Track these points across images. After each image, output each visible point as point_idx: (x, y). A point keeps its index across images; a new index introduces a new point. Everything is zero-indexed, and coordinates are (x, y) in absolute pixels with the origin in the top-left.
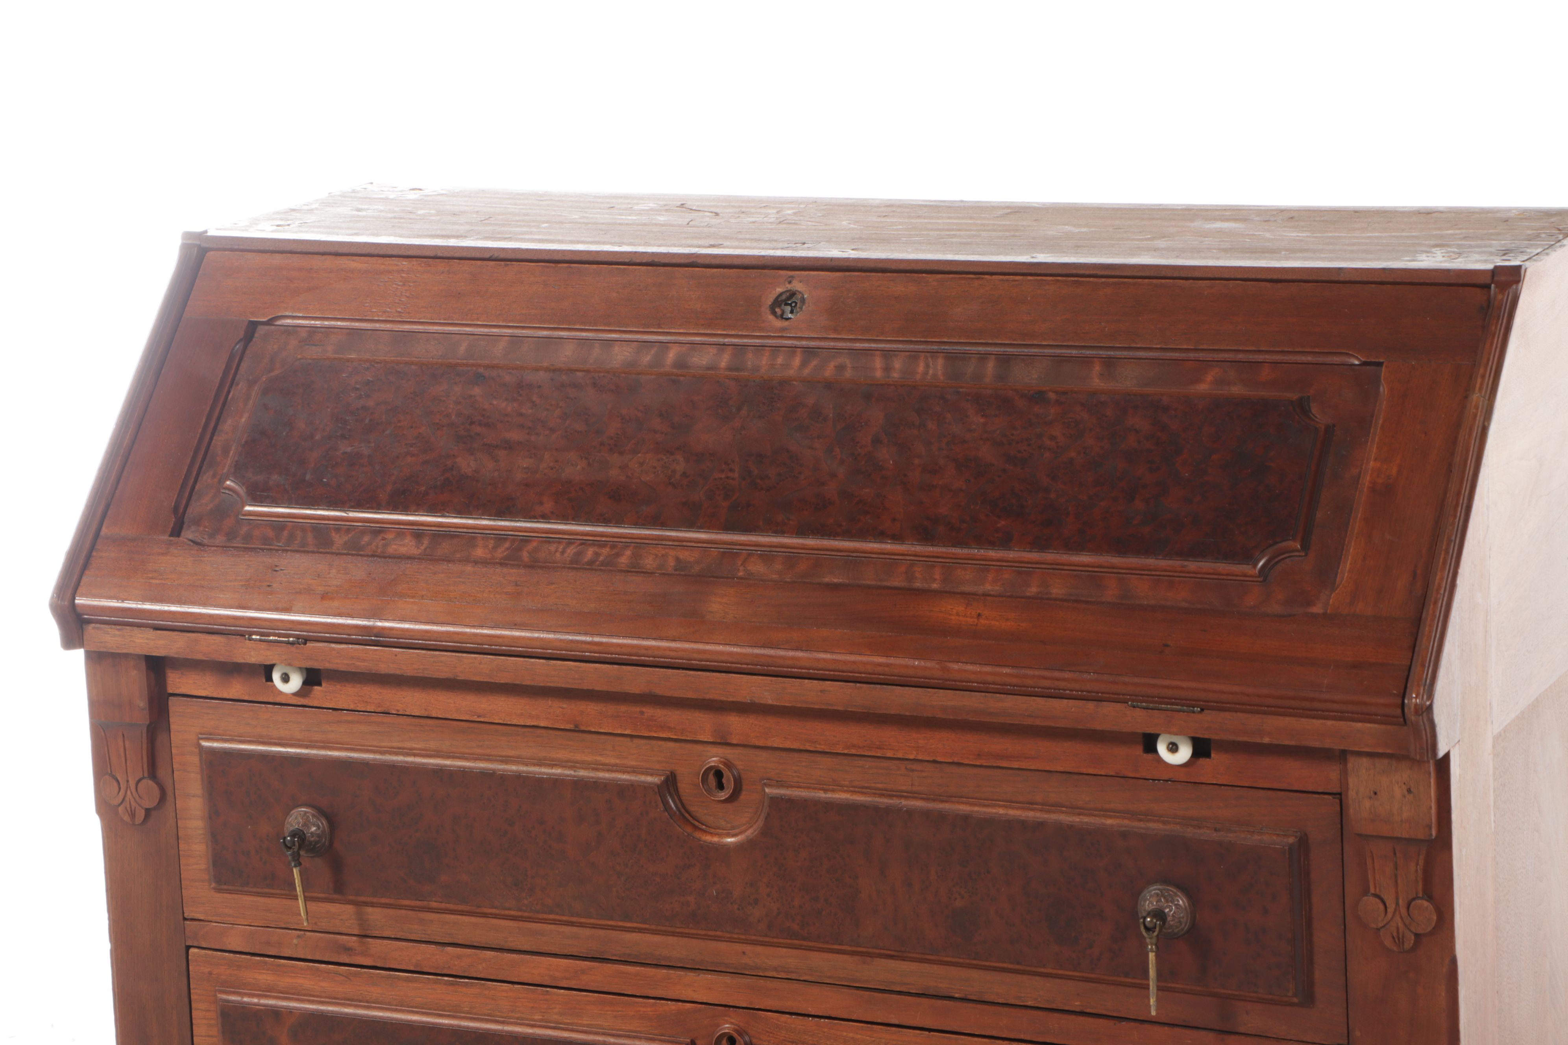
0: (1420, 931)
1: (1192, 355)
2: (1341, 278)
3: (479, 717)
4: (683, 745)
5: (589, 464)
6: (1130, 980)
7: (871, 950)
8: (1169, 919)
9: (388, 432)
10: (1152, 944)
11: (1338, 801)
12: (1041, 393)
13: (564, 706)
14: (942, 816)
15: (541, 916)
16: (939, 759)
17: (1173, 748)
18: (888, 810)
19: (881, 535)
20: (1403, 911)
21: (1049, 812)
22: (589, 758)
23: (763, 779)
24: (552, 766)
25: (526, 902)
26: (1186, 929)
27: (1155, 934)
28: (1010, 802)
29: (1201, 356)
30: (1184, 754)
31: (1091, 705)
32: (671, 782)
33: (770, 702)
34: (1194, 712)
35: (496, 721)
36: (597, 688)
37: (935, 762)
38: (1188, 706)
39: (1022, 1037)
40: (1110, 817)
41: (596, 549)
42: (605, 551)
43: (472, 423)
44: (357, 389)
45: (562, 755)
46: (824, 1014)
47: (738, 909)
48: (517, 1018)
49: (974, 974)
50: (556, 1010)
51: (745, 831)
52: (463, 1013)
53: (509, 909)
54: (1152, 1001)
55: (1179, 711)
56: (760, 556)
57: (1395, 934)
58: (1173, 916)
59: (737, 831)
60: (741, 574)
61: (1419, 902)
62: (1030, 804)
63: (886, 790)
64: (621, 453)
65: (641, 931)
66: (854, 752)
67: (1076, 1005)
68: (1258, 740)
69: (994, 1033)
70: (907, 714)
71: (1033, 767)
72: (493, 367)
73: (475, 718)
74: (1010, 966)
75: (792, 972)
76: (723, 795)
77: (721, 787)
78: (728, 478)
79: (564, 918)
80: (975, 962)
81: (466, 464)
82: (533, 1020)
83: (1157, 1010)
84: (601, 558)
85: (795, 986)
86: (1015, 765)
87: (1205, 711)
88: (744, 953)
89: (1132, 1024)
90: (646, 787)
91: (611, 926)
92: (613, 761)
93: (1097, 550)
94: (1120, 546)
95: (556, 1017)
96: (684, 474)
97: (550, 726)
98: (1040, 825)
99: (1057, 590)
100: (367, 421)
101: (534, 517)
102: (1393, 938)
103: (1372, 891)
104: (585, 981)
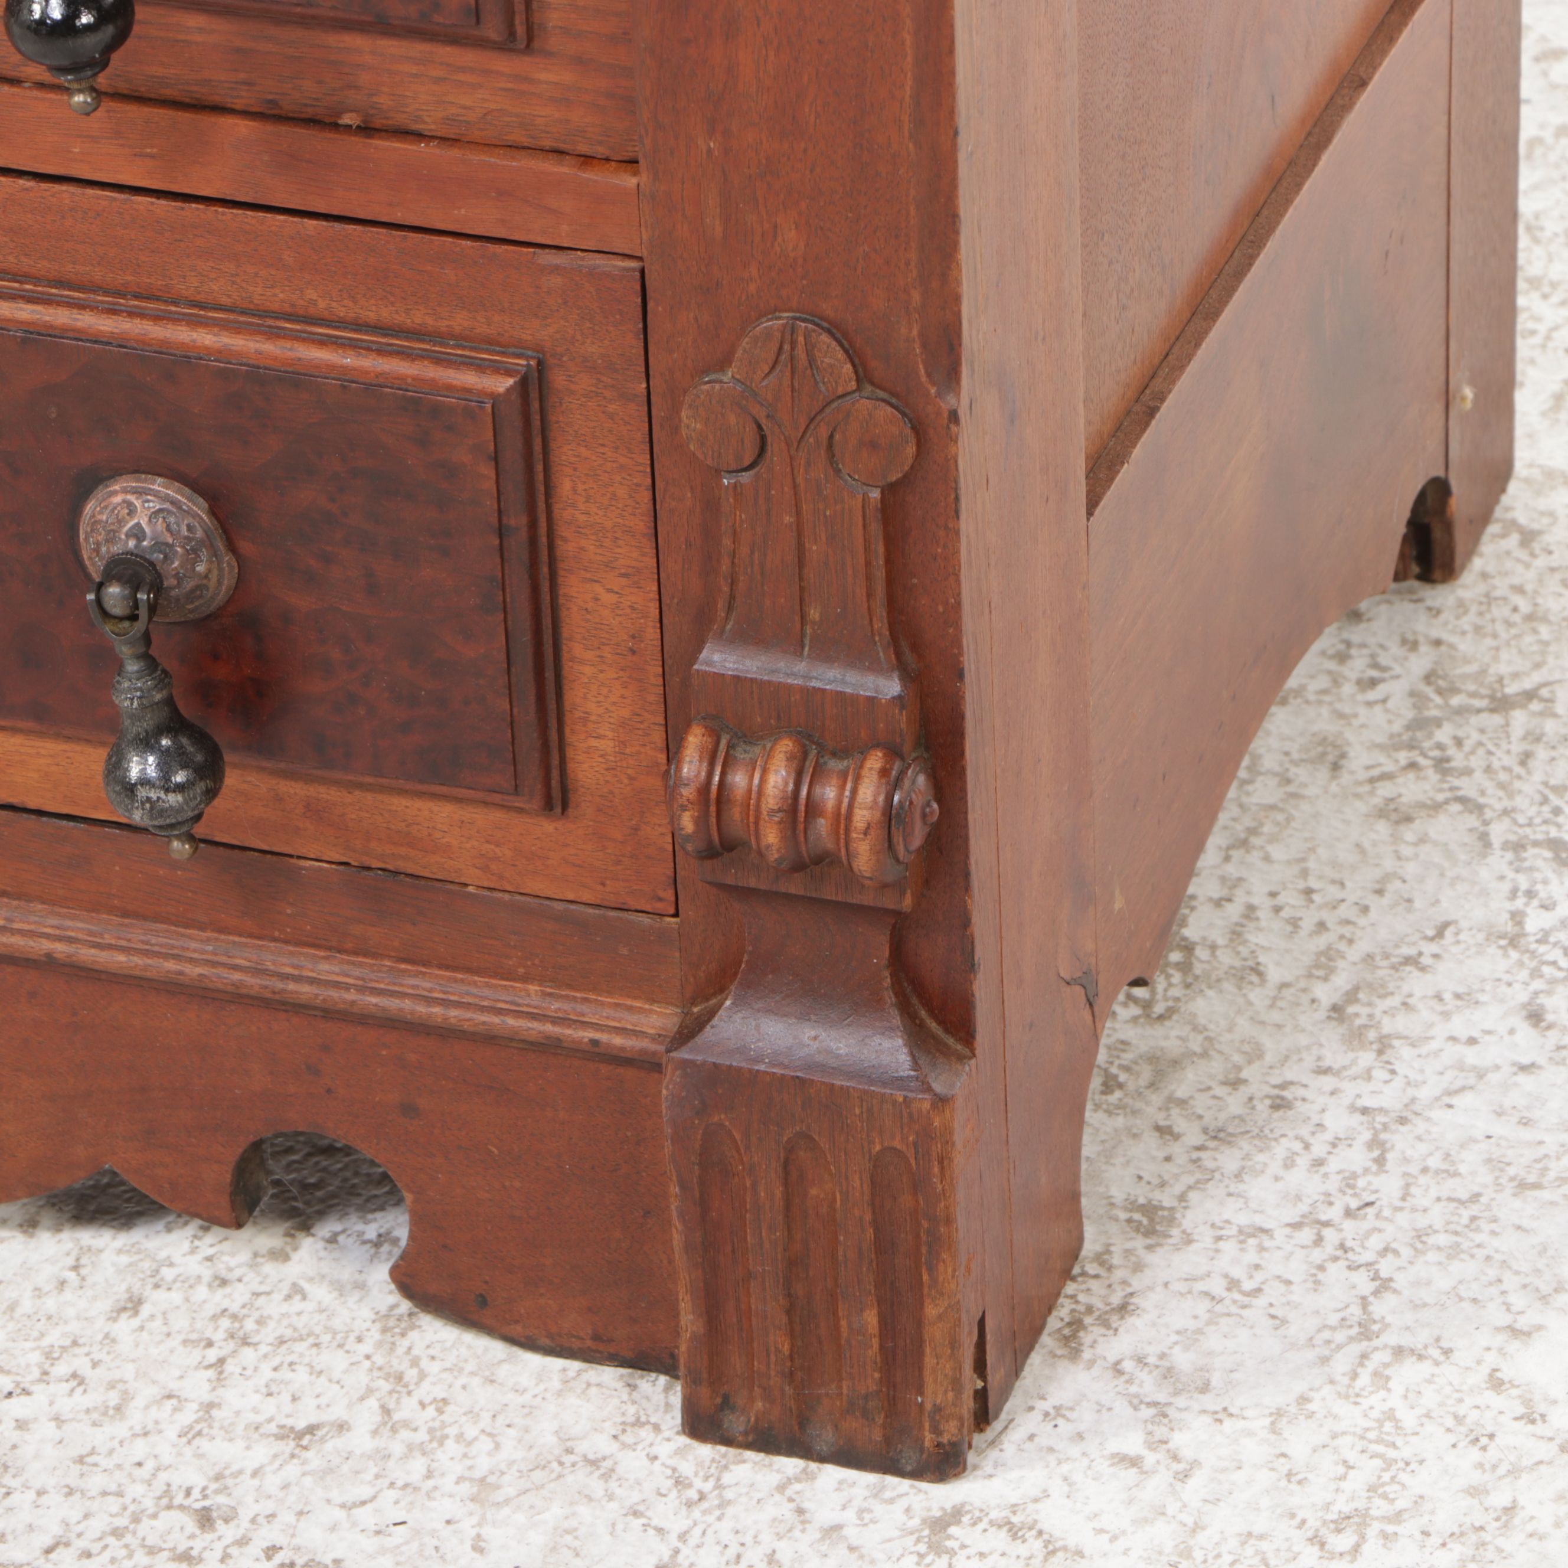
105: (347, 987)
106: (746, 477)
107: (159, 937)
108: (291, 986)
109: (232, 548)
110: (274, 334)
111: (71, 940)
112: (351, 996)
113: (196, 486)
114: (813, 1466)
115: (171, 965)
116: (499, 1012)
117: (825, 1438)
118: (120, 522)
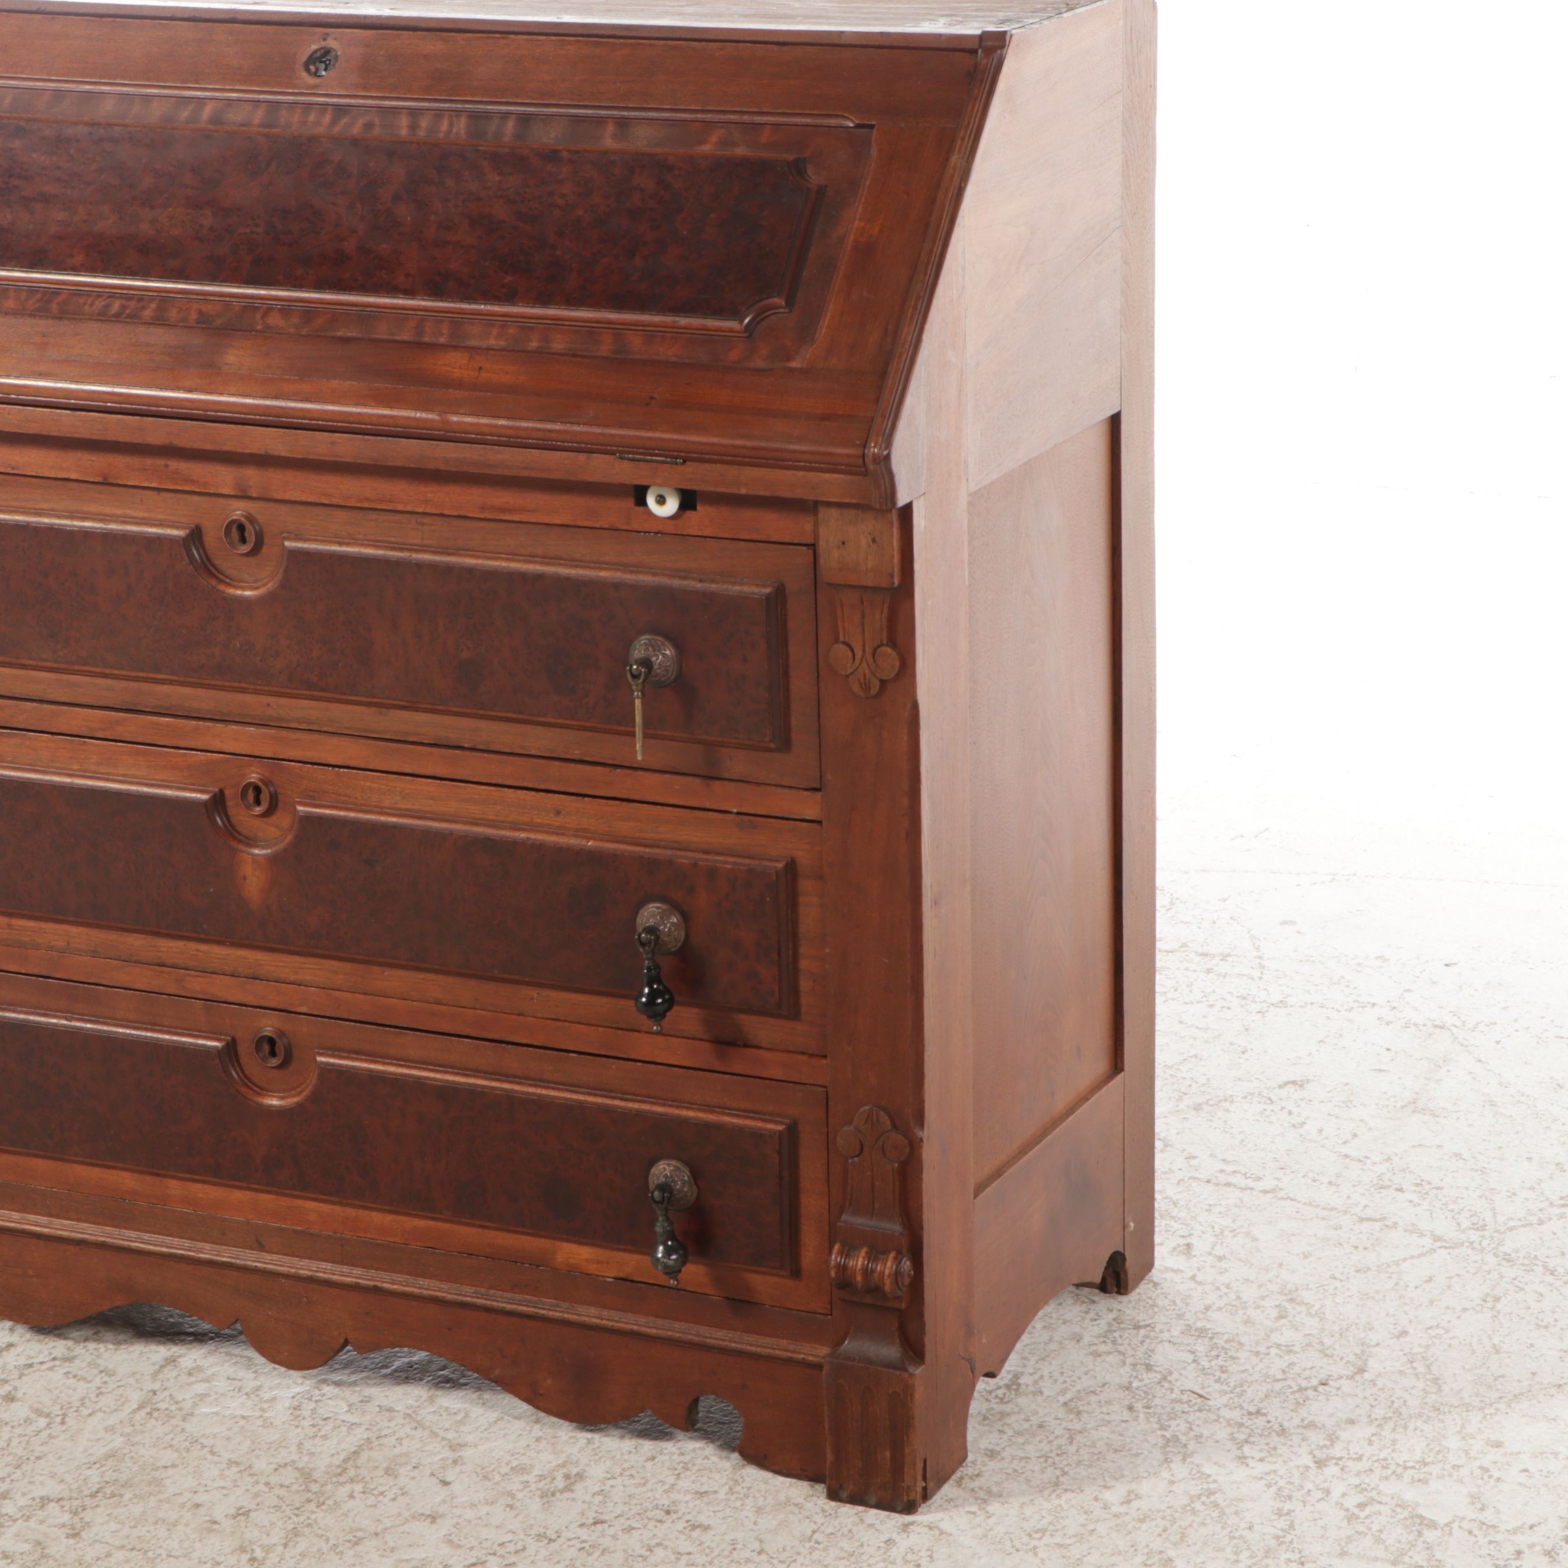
0: (885, 678)
1: (699, 116)
2: (841, 42)
3: (13, 468)
4: (207, 498)
5: (121, 218)
6: (623, 728)
7: (385, 701)
8: (656, 667)
10: (638, 691)
11: (811, 552)
12: (556, 152)
13: (93, 458)
14: (449, 569)
15: (76, 667)
16: (446, 512)
17: (661, 500)
18: (398, 563)
19: (393, 290)
20: (869, 658)
21: (548, 564)
22: (119, 512)
23: (282, 533)
24: (84, 519)
25: (61, 653)
26: (673, 677)
27: (641, 681)
28: (513, 556)
29: (709, 117)
30: (671, 506)
31: (582, 457)
32: (196, 535)
33: (283, 454)
34: (676, 464)
35: (29, 474)
36: (121, 439)
37: (442, 515)
38: (671, 457)
39: (526, 784)
40: (605, 569)
41: (124, 302)
42: (133, 304)
43: (10, 176)
45: (93, 508)
46: (343, 764)
47: (261, 661)
48: (57, 768)
49: (483, 724)
50: (92, 761)
51: (266, 584)
52: (6, 762)
53: (45, 660)
54: (638, 746)
55: (664, 462)
56: (280, 310)
57: (862, 681)
58: (659, 664)
59: (259, 584)
60: (259, 327)
61: (884, 649)
62: (531, 558)
63: (397, 543)
64: (152, 207)
65: (171, 682)
66: (366, 505)
67: (576, 754)
68: (735, 491)
69: (500, 782)
70: (412, 466)
71: (533, 520)
72: (34, 120)
73: (9, 471)
74: (514, 716)
75: (313, 723)
76: (245, 549)
77: (243, 540)
78: (252, 232)
79: (98, 670)
80: (481, 712)
82: (73, 770)
83: (643, 755)
84: (128, 311)
85: (316, 736)
86: (516, 517)
87: (688, 463)
88: (268, 705)
89: (626, 771)
90: (171, 540)
91: (142, 677)
92: (141, 514)
93: (596, 305)
94: (618, 303)
95: (93, 767)
96: (211, 229)
97: (80, 479)
98: (539, 577)
99: (558, 345)
101: (65, 270)
102: (861, 684)
103: (841, 638)
104: (120, 732)
105: (726, 1340)
106: (856, 1159)
107: (667, 1323)
108: (708, 1340)
109: (696, 1184)
110: (712, 1112)
111: (639, 1325)
112: (726, 1343)
113: (685, 1163)
114: (868, 1509)
115: (670, 1333)
116: (774, 1349)
117: (873, 1500)
118: (661, 1173)
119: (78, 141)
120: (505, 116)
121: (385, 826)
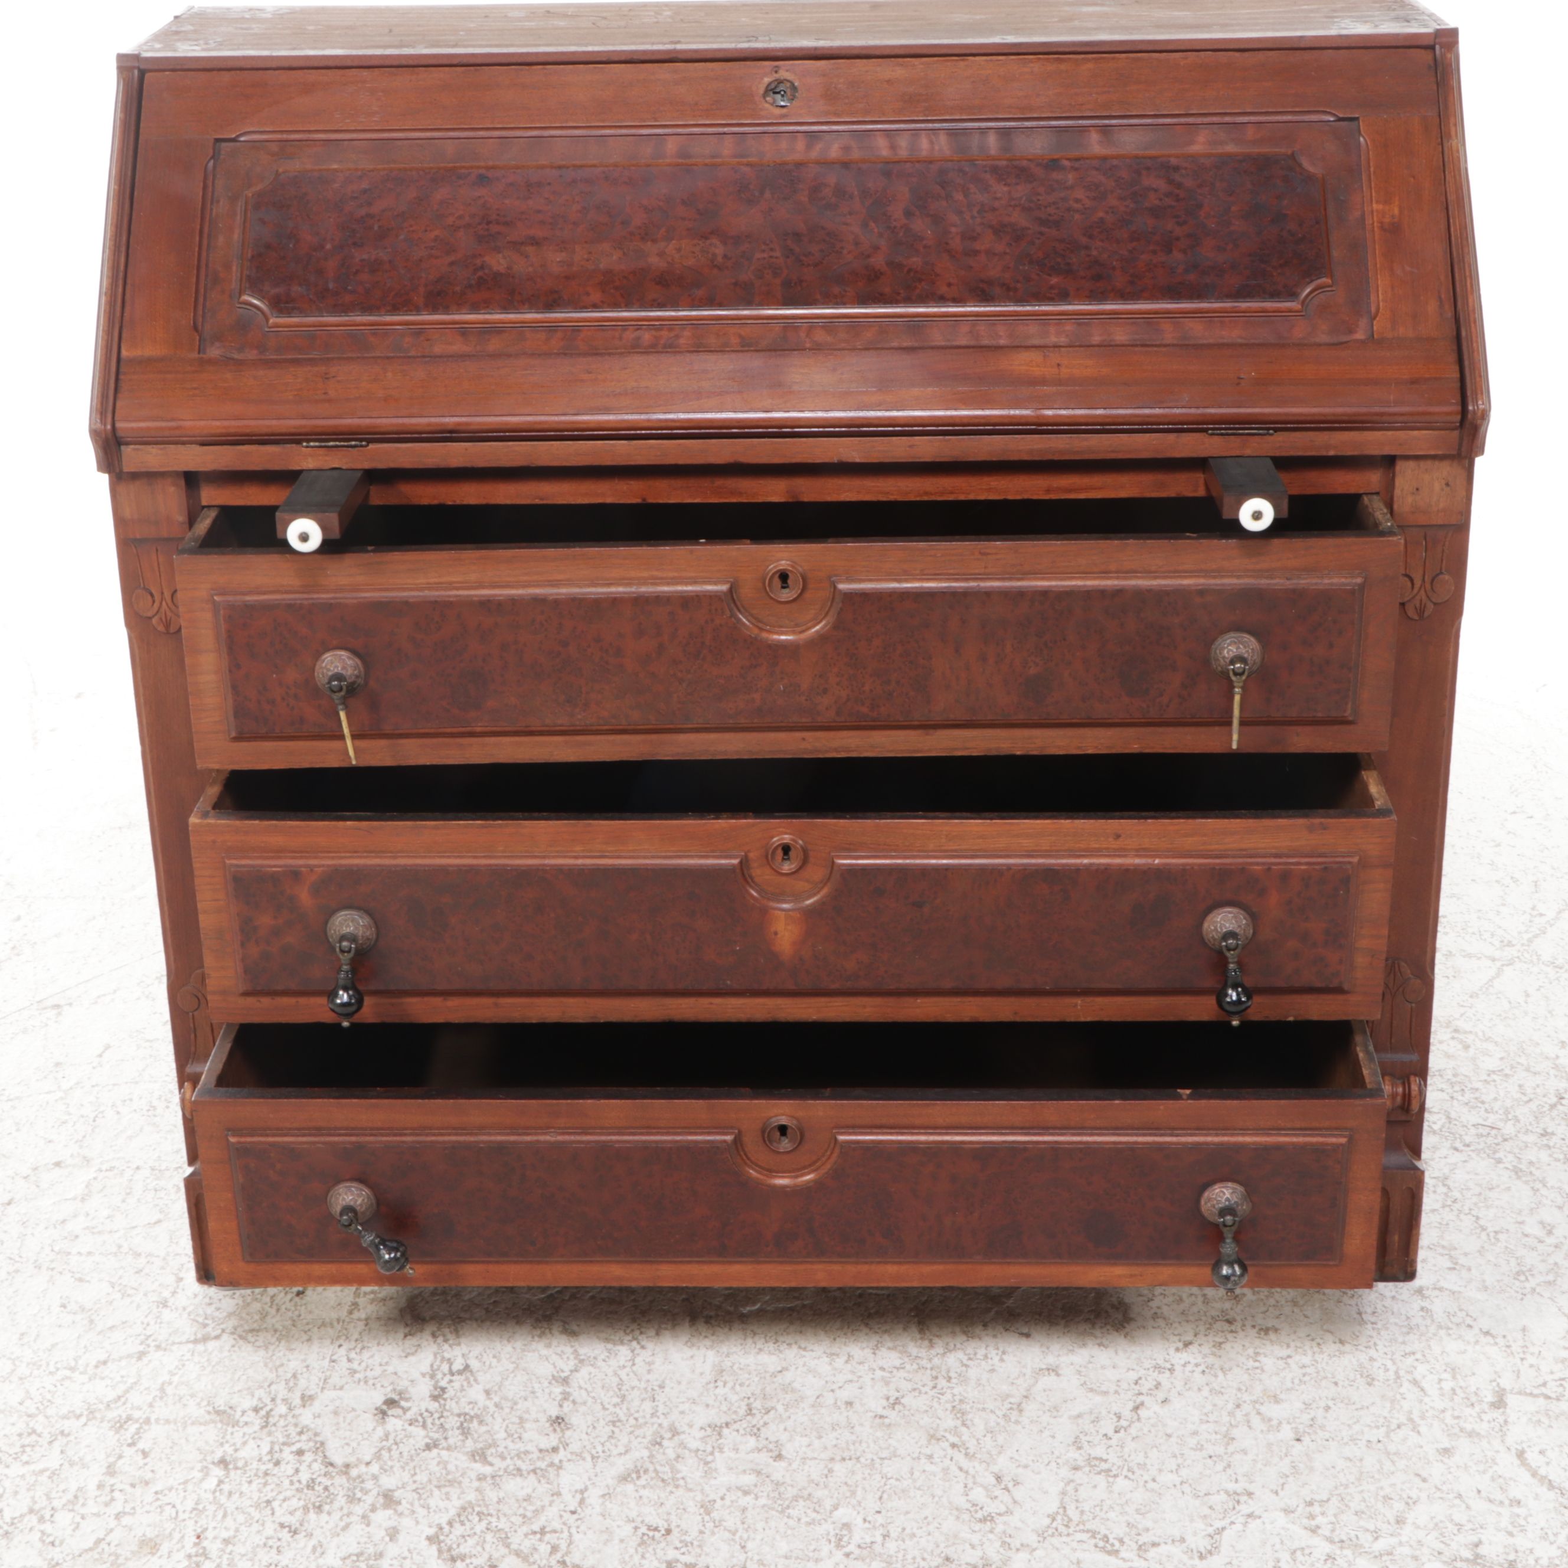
1: (1182, 120)
2: (1302, 45)
5: (624, 254)
9: (402, 237)
10: (1239, 688)
12: (1055, 161)
19: (944, 299)
25: (579, 717)
29: (1190, 120)
33: (858, 460)
41: (654, 332)
42: (664, 334)
43: (488, 223)
44: (356, 198)
47: (806, 700)
53: (560, 725)
59: (805, 627)
63: (959, 574)
64: (654, 241)
72: (493, 168)
78: (771, 257)
81: (498, 262)
84: (662, 341)
90: (711, 596)
94: (1175, 294)
96: (725, 256)
98: (1119, 592)
99: (1120, 336)
100: (376, 228)
101: (586, 307)
113: (1241, 1183)
119: (549, 184)
120: (984, 131)
121: (937, 869)
